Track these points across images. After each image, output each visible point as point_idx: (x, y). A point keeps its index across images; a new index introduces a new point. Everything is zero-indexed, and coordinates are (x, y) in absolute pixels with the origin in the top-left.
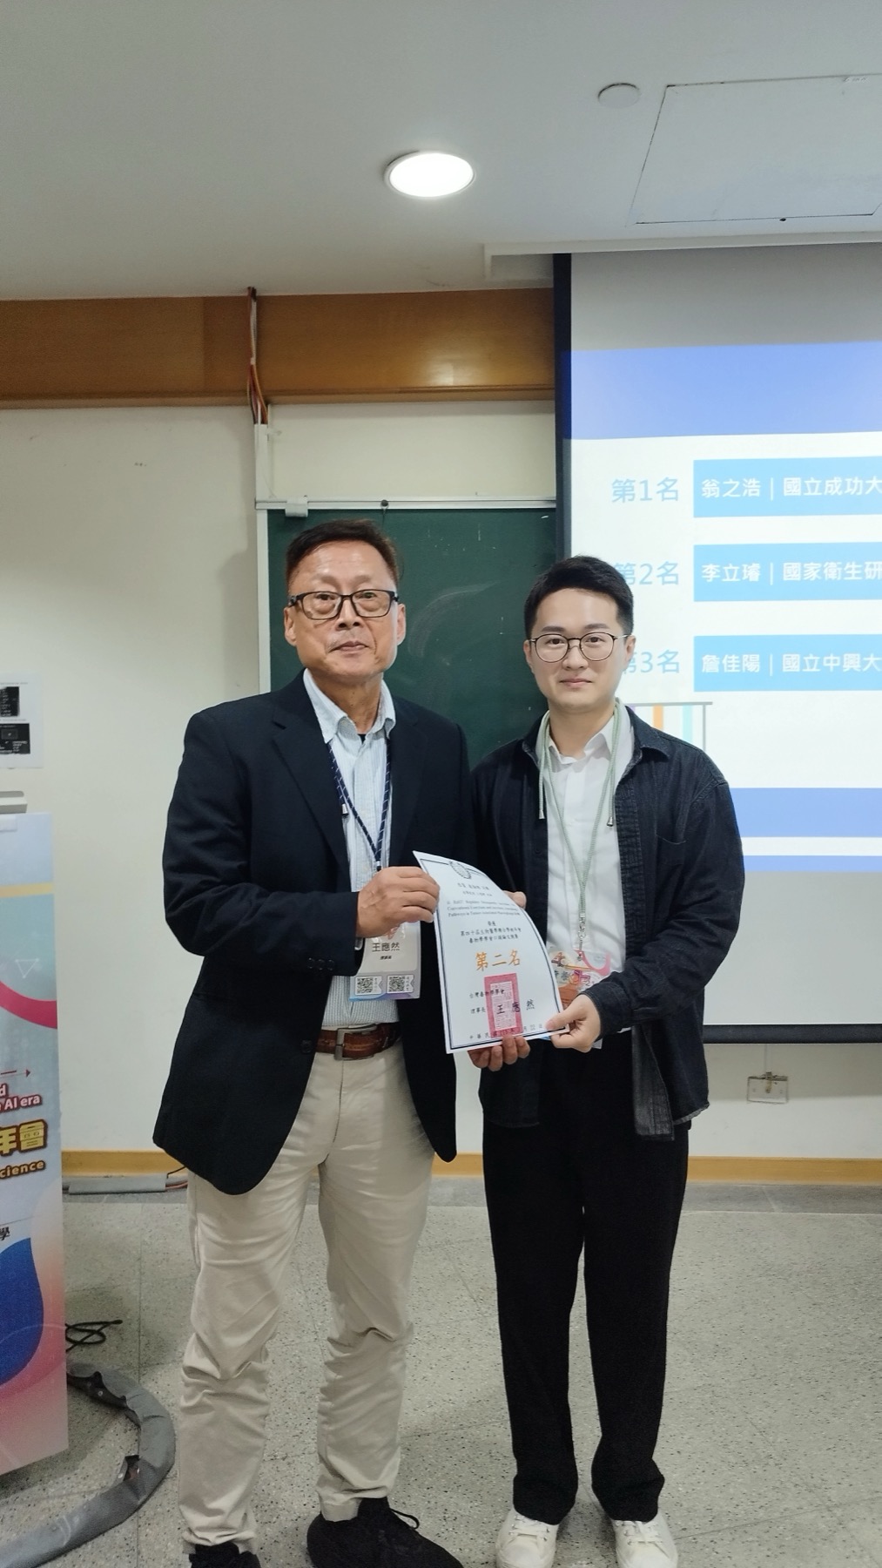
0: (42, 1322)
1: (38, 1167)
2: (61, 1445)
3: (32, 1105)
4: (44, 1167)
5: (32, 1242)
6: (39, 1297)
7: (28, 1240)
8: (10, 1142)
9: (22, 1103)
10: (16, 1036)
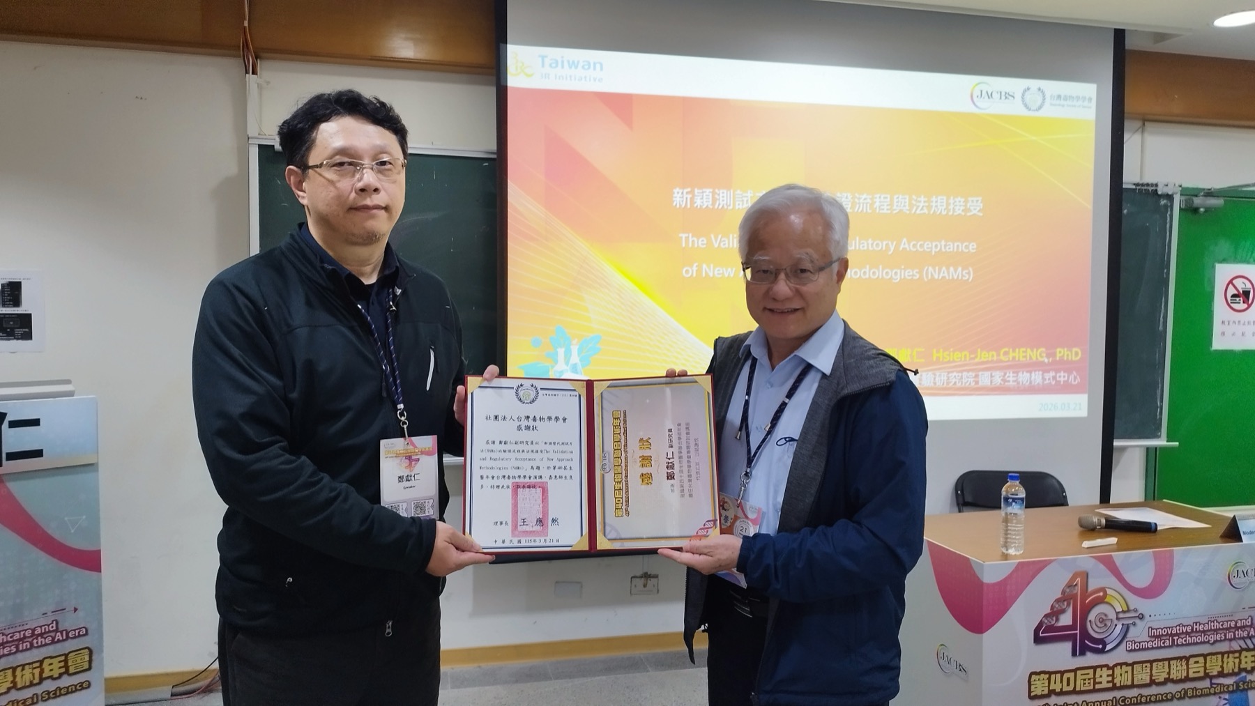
1: (84, 686)
3: (79, 636)
4: (89, 686)
8: (60, 668)
9: (70, 635)
10: (65, 580)
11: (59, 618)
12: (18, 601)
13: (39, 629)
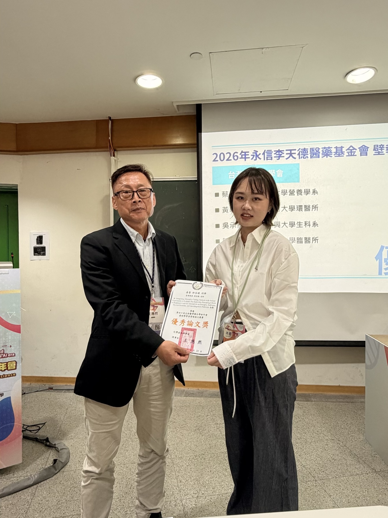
0: (14, 422)
1: (13, 375)
2: (20, 461)
3: (12, 356)
4: (15, 375)
5: (11, 398)
6: (14, 415)
8: (5, 367)
10: (7, 335)
11: (4, 349)
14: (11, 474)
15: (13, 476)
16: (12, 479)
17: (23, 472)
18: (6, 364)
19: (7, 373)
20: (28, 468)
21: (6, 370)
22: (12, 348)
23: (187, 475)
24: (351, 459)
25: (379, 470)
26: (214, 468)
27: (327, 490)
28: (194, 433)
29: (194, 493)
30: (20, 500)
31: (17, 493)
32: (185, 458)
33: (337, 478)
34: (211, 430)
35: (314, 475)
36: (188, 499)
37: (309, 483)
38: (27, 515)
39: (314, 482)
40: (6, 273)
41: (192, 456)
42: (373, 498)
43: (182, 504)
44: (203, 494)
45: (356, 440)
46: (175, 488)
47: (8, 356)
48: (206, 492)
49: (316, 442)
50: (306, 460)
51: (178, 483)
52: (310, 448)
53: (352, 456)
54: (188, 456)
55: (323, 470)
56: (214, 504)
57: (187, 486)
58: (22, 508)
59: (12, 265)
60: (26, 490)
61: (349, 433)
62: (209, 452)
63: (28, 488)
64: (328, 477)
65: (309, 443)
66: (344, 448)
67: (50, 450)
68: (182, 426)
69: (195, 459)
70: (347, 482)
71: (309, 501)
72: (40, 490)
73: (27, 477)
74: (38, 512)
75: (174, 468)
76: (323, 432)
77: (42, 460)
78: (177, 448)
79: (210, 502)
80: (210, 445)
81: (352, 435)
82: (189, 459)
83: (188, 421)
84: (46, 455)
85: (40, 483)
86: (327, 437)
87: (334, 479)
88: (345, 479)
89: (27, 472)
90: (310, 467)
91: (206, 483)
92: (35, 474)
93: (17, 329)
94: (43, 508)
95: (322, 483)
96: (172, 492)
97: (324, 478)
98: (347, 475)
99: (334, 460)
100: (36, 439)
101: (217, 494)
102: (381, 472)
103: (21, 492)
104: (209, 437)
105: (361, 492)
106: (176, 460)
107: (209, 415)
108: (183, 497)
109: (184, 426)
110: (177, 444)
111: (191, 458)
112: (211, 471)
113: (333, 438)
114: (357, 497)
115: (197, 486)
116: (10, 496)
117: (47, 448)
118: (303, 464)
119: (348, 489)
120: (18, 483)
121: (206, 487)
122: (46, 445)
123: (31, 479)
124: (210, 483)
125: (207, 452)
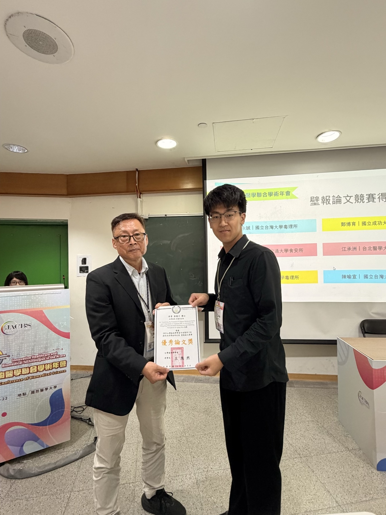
0: (64, 408)
1: (64, 371)
2: (69, 439)
3: (63, 357)
4: (66, 371)
5: (62, 389)
6: (64, 402)
7: (61, 389)
8: (58, 365)
9: (61, 356)
10: (59, 341)
11: (58, 351)
12: (46, 345)
13: (52, 354)
14: (62, 449)
15: (63, 451)
16: (63, 454)
17: (71, 447)
18: (58, 363)
19: (59, 370)
20: (75, 444)
21: (59, 368)
22: (64, 350)
23: (199, 452)
24: (329, 439)
25: (352, 449)
26: (220, 446)
27: (310, 466)
28: (203, 415)
29: (205, 467)
30: (68, 472)
31: (67, 466)
32: (196, 436)
33: (318, 456)
34: (216, 412)
35: (299, 452)
36: (200, 473)
37: (295, 459)
38: (74, 485)
39: (300, 459)
40: (59, 292)
41: (202, 434)
42: (348, 474)
43: (195, 476)
44: (212, 468)
45: (331, 421)
46: (189, 463)
47: (60, 357)
48: (214, 467)
49: (299, 423)
50: (292, 439)
51: (191, 458)
52: (295, 428)
53: (329, 436)
54: (199, 434)
55: (306, 448)
56: (220, 478)
57: (199, 461)
58: (70, 480)
59: (63, 286)
60: (73, 463)
61: (326, 415)
62: (215, 431)
63: (75, 462)
64: (311, 454)
65: (294, 424)
66: (322, 428)
67: (92, 428)
68: (194, 408)
69: (205, 437)
70: (326, 459)
71: (297, 476)
72: (84, 464)
73: (74, 452)
74: (83, 483)
75: (188, 445)
76: (305, 414)
77: (86, 437)
78: (190, 427)
79: (217, 476)
80: (216, 425)
81: (328, 417)
82: (199, 437)
83: (198, 404)
84: (89, 432)
85: (84, 458)
86: (308, 419)
87: (316, 456)
88: (325, 457)
89: (74, 447)
90: (295, 446)
91: (214, 458)
92: (80, 451)
93: (67, 336)
94: (87, 479)
95: (307, 460)
96: (187, 467)
97: (307, 456)
98: (326, 453)
99: (314, 439)
100: (81, 418)
101: (223, 468)
102: (353, 450)
103: (69, 465)
104: (215, 418)
105: (338, 469)
106: (190, 437)
107: (214, 399)
108: (196, 471)
109: (195, 408)
110: (190, 424)
111: (201, 437)
112: (217, 448)
113: (313, 420)
114: (335, 472)
115: (206, 462)
116: (61, 469)
117: (90, 426)
118: (290, 442)
119: (327, 466)
120: (67, 457)
121: (214, 462)
122: (89, 424)
123: (78, 454)
124: (216, 459)
125: (213, 431)
